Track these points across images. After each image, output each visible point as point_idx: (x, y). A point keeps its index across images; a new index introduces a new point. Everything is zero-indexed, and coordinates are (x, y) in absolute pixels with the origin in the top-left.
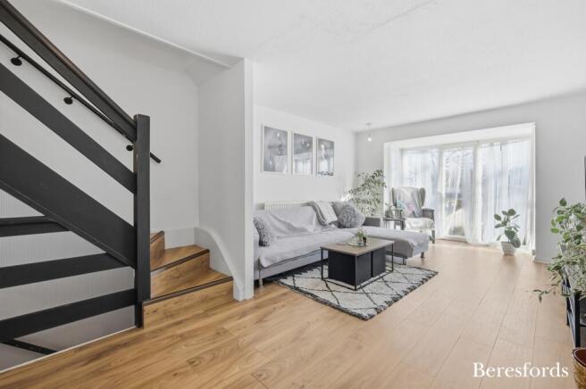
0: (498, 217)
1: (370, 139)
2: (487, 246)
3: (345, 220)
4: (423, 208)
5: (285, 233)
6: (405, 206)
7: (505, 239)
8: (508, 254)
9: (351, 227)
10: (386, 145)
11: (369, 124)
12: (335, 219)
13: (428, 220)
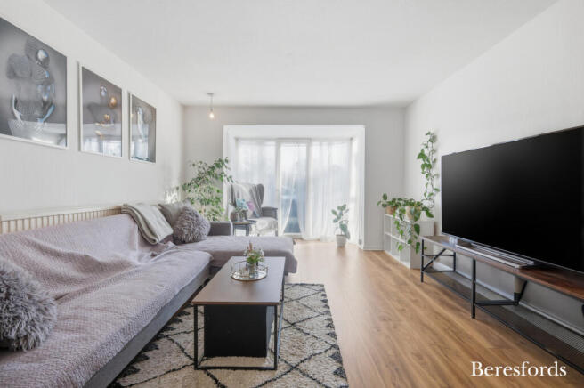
0: (334, 213)
1: (212, 116)
2: (319, 240)
3: (186, 232)
4: (263, 205)
5: (82, 281)
6: (246, 205)
7: (339, 231)
8: (341, 247)
9: (194, 241)
10: (226, 128)
11: (211, 94)
12: (170, 231)
13: (272, 219)
